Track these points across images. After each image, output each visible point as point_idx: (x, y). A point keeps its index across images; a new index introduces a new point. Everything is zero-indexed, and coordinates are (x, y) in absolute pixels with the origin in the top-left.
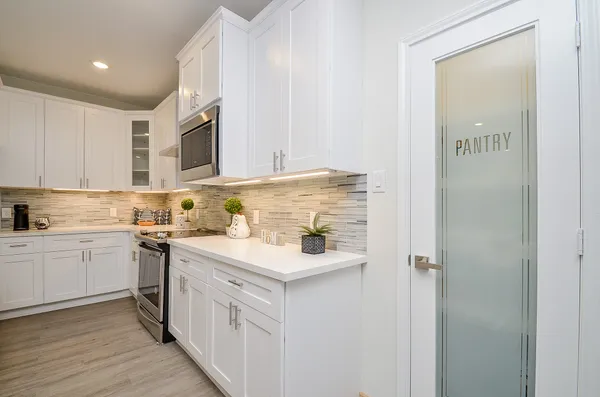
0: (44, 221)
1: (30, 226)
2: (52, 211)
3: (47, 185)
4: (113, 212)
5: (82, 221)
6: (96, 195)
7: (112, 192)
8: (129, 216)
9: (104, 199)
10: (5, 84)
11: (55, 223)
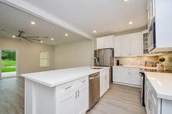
0: (122, 64)
1: (120, 65)
2: (124, 62)
3: (122, 56)
4: (139, 62)
5: (131, 64)
6: (134, 57)
7: (138, 56)
8: (144, 64)
9: (136, 58)
10: (115, 36)
11: (125, 65)
